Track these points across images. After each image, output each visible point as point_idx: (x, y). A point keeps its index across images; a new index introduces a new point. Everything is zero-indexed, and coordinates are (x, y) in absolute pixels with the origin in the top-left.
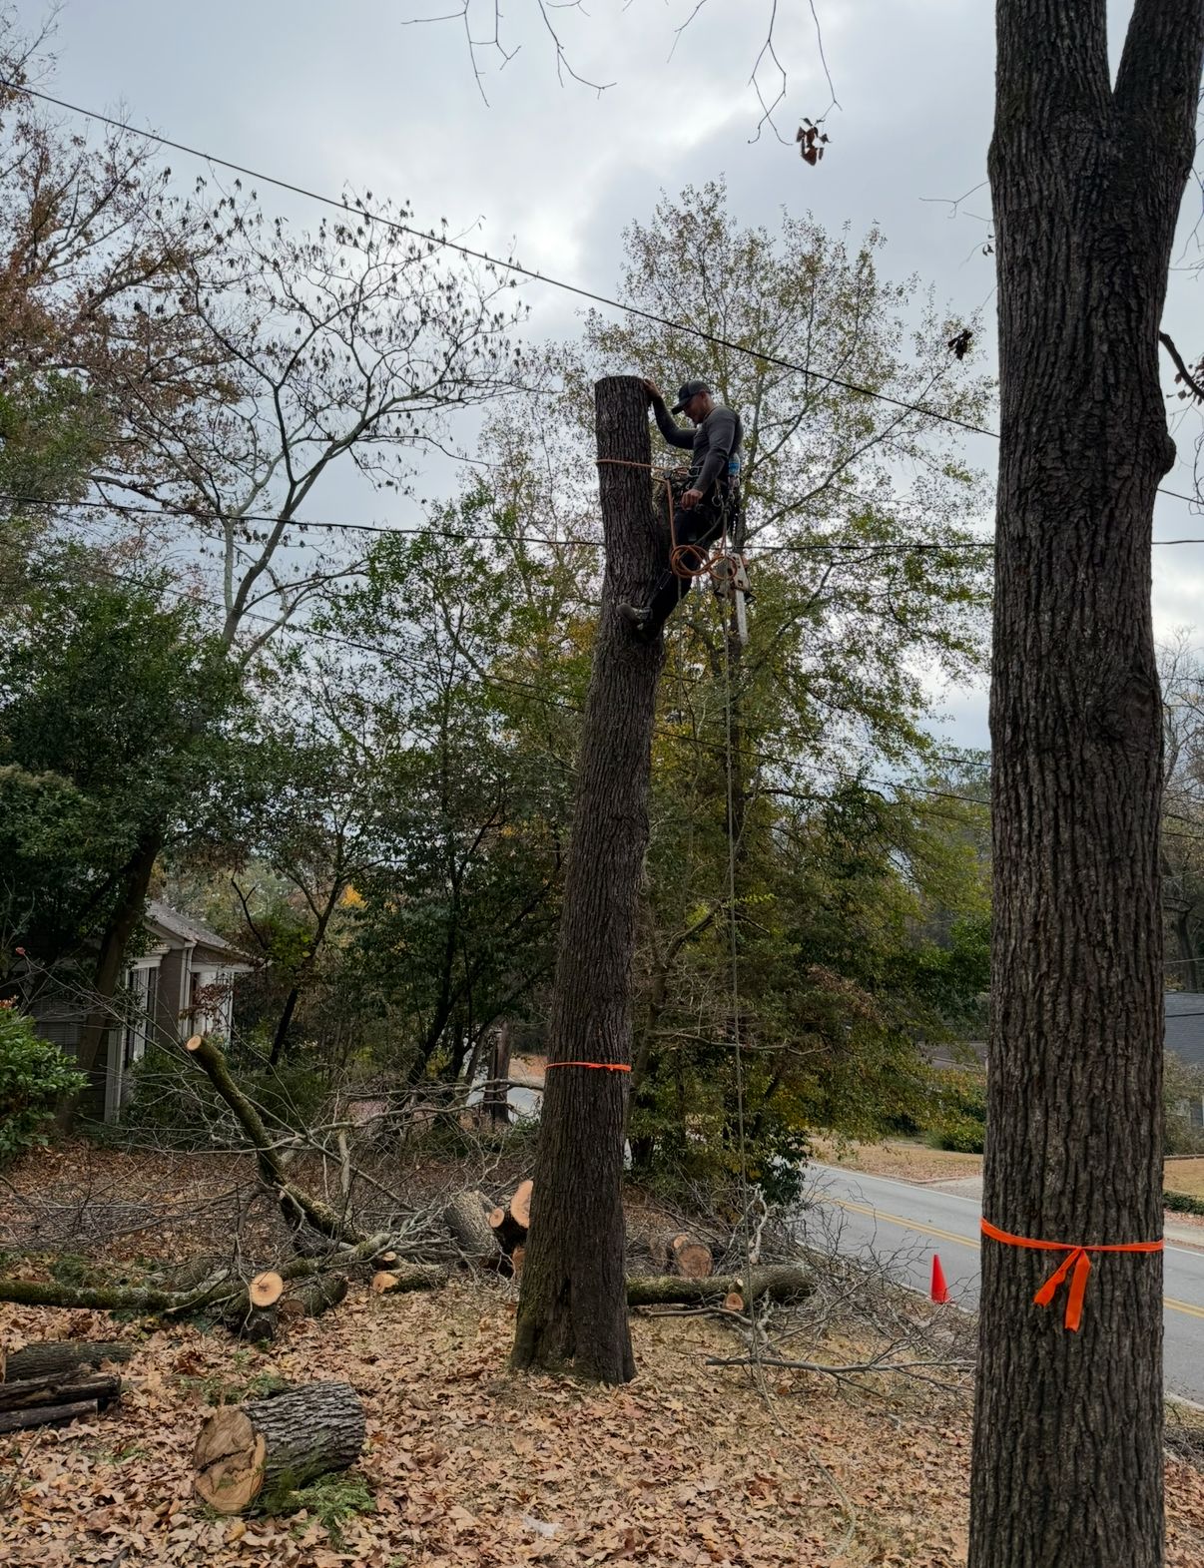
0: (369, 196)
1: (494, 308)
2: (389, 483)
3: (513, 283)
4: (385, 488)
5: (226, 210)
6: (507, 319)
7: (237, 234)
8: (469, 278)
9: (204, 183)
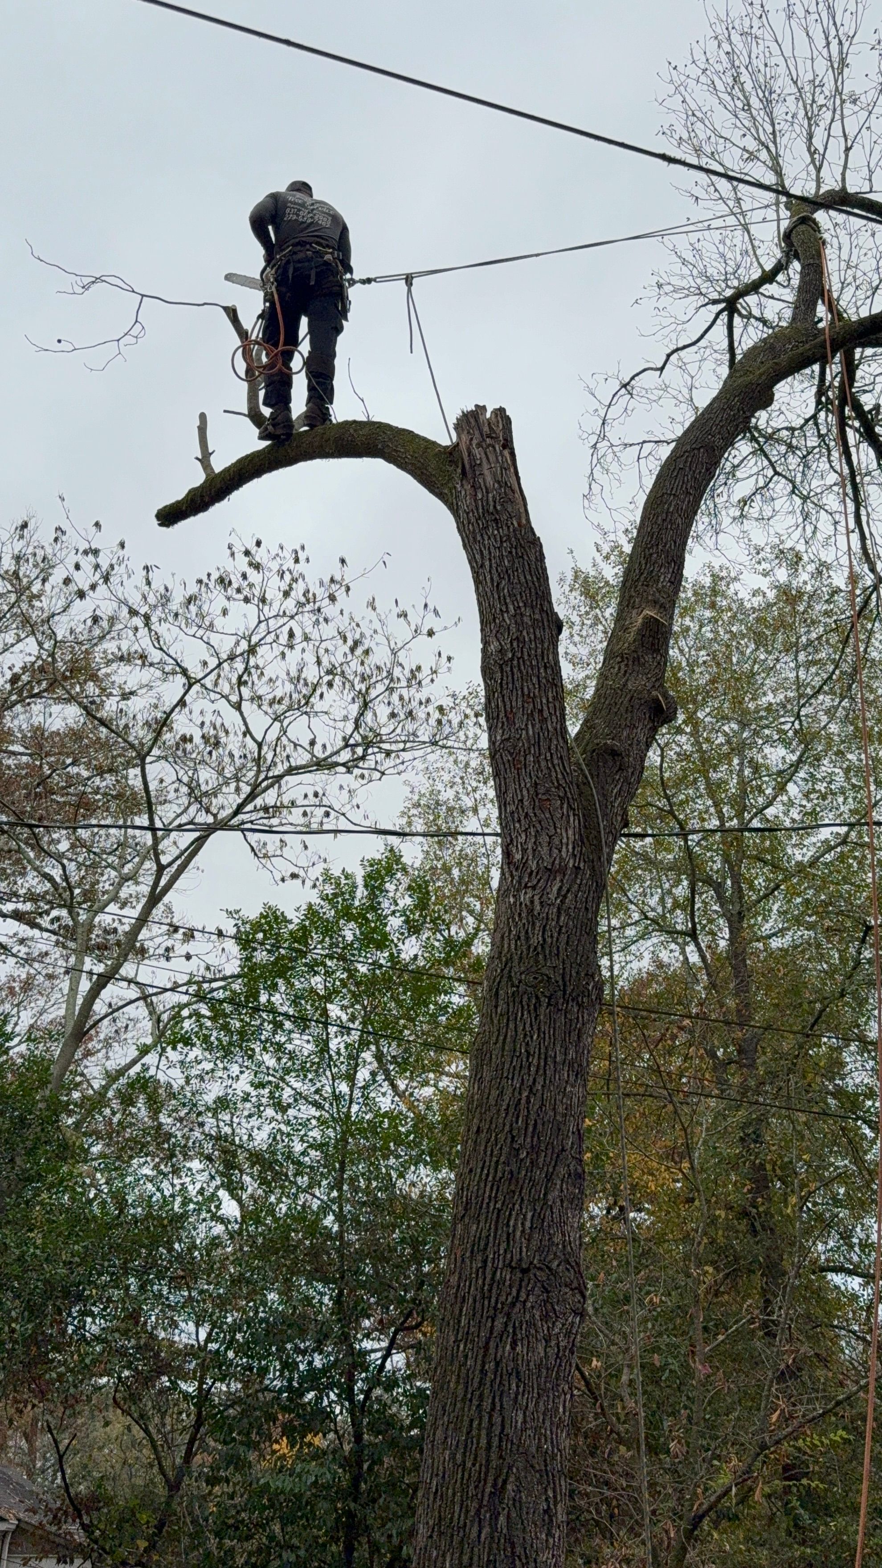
0: (258, 544)
1: (409, 661)
2: (294, 876)
3: (431, 633)
4: (289, 882)
5: (87, 562)
6: (426, 671)
7: (102, 589)
8: (380, 631)
9: (64, 533)
